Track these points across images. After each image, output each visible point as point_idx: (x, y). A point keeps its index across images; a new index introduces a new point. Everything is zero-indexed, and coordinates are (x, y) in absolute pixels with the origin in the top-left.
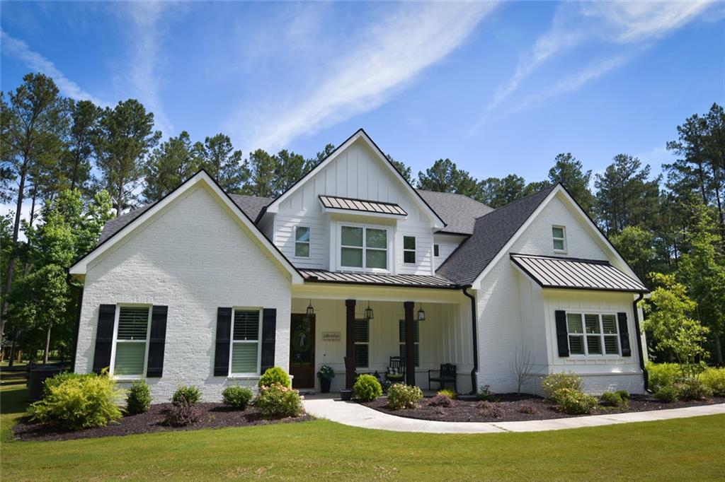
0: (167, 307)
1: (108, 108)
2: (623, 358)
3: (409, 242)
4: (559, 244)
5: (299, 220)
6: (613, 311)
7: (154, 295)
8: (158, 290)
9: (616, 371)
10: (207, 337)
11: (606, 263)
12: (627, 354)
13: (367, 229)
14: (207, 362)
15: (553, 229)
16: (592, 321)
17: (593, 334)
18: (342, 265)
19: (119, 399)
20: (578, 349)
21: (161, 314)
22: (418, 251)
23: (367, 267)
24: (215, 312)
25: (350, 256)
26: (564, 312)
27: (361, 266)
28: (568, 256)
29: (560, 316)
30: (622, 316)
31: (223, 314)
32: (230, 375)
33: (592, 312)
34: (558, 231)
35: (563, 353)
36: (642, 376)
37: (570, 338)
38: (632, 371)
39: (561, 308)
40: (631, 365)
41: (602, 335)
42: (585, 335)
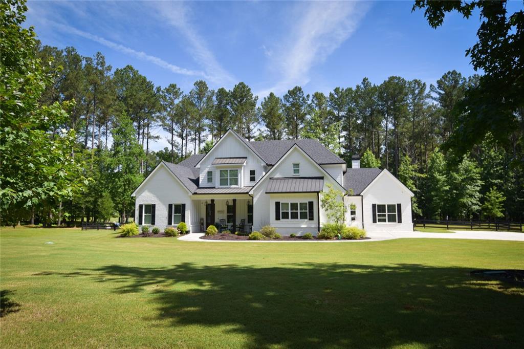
1: (229, 91)
2: (309, 221)
3: (252, 173)
4: (296, 171)
5: (208, 169)
6: (306, 201)
7: (152, 201)
8: (153, 199)
9: (303, 226)
10: (166, 213)
11: (322, 178)
12: (311, 218)
13: (230, 171)
14: (166, 221)
15: (294, 164)
16: (294, 206)
17: (294, 211)
18: (221, 185)
19: (139, 231)
20: (285, 216)
21: (154, 206)
22: (256, 176)
23: (230, 185)
24: (168, 205)
25: (223, 182)
26: (279, 202)
27: (227, 185)
28: (300, 176)
29: (277, 204)
30: (311, 204)
31: (170, 206)
32: (173, 224)
33: (294, 201)
34: (296, 165)
35: (278, 218)
36: (317, 229)
37: (282, 212)
38: (313, 226)
39: (278, 201)
40: (313, 224)
41: (299, 211)
42: (290, 211)
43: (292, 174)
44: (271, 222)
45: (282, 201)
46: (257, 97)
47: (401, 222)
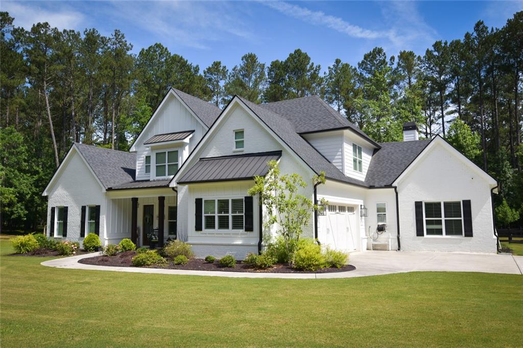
0: (67, 207)
2: (246, 232)
4: (239, 144)
5: (146, 153)
6: (241, 195)
7: (65, 202)
9: (239, 242)
10: (79, 220)
11: (278, 153)
12: (249, 228)
13: (168, 152)
14: (79, 232)
15: (236, 133)
16: (223, 205)
17: (223, 214)
18: (157, 176)
20: (210, 224)
21: (66, 210)
23: (169, 175)
24: (81, 208)
25: (160, 171)
26: (201, 199)
27: (165, 175)
28: (244, 153)
29: (199, 202)
30: (249, 200)
31: (83, 209)
32: (86, 236)
33: (223, 197)
34: (239, 133)
35: (198, 228)
36: (257, 248)
37: (207, 217)
38: (253, 243)
39: (200, 197)
40: (252, 239)
41: (230, 215)
42: (216, 215)
43: (232, 149)
44: (189, 235)
45: (205, 197)
46: (319, 66)
47: (471, 235)
